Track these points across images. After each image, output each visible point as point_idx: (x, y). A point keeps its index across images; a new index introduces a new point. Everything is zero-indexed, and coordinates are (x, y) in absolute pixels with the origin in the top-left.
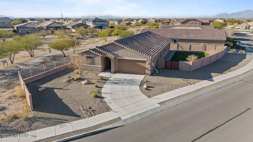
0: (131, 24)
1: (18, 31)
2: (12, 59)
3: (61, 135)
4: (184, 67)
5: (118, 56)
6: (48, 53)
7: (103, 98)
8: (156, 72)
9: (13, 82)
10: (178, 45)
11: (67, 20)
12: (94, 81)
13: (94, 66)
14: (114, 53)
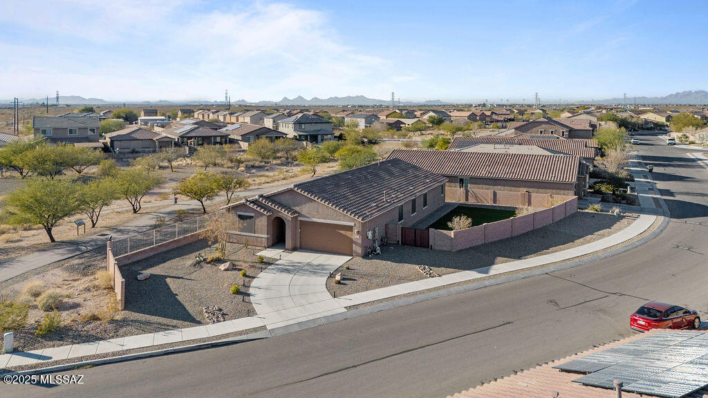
0: (401, 126)
1: (113, 149)
2: (95, 218)
3: (161, 345)
4: (439, 242)
5: (300, 215)
6: (170, 205)
7: (249, 295)
8: (375, 251)
9: (93, 263)
10: (467, 192)
11: (236, 115)
12: (244, 265)
13: (252, 235)
14: (293, 210)
